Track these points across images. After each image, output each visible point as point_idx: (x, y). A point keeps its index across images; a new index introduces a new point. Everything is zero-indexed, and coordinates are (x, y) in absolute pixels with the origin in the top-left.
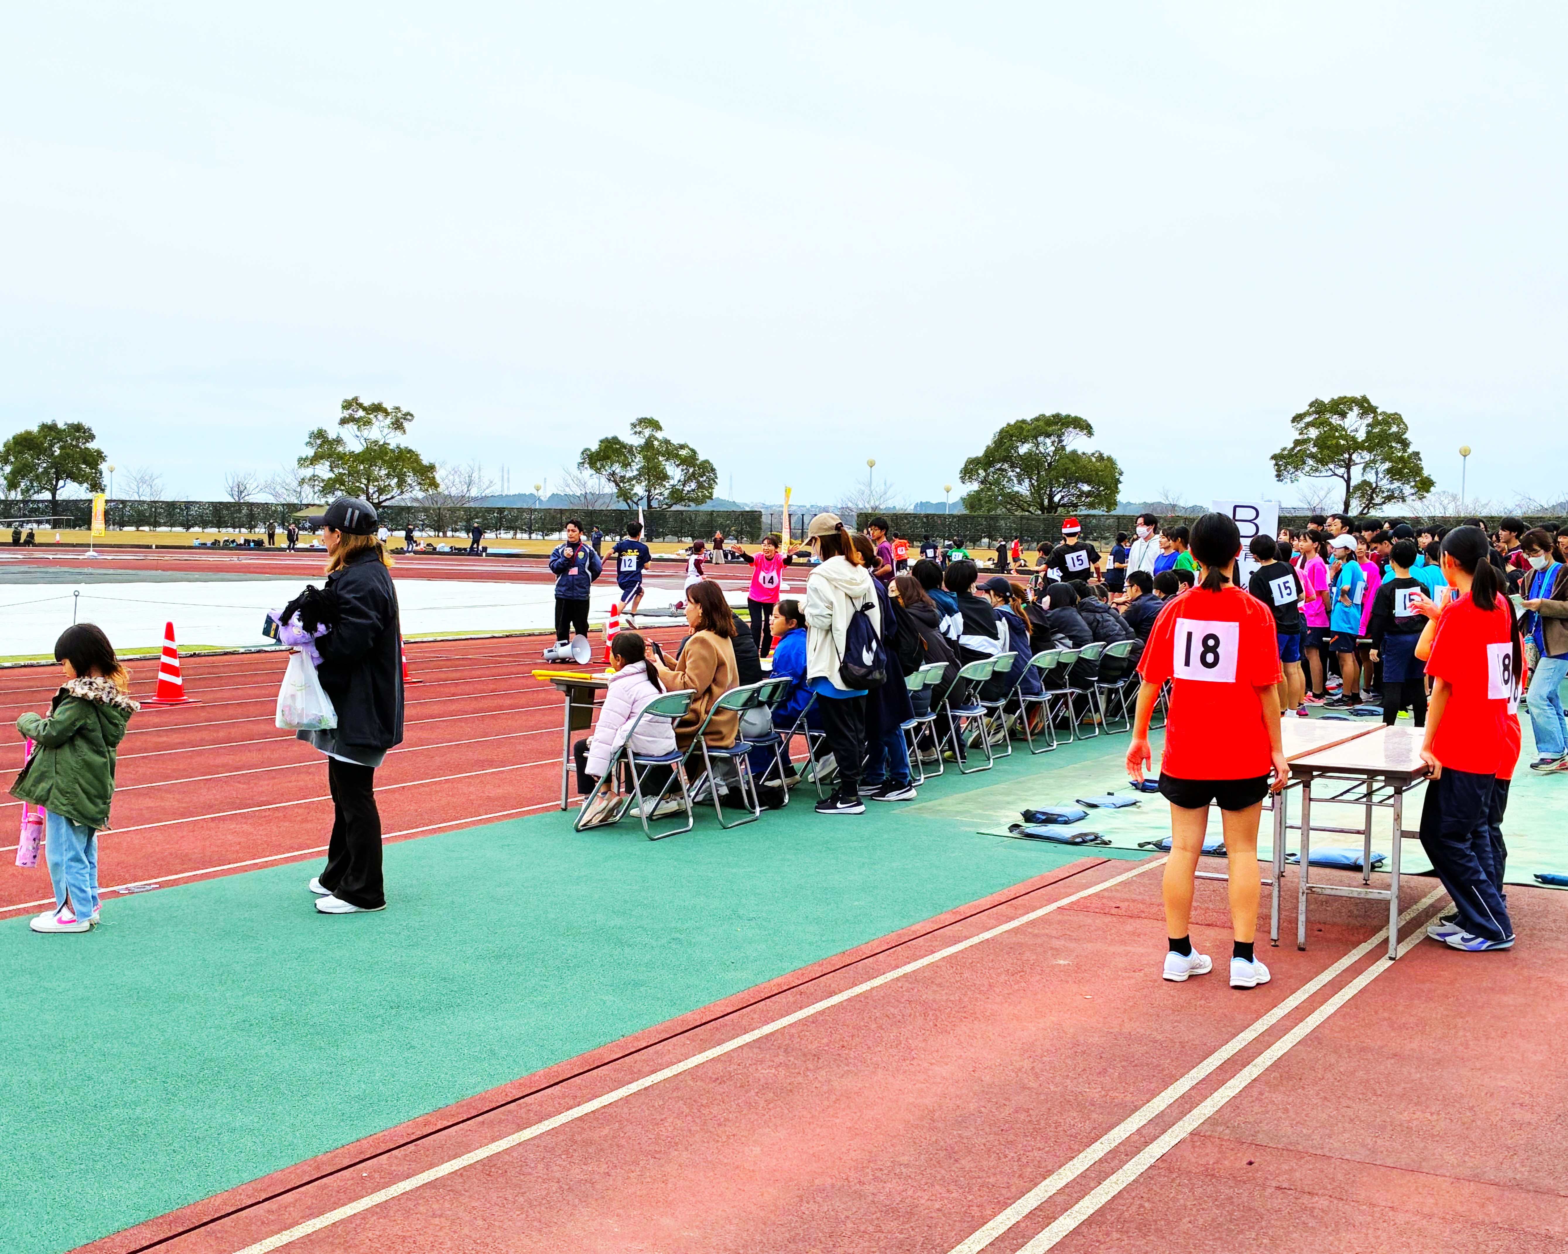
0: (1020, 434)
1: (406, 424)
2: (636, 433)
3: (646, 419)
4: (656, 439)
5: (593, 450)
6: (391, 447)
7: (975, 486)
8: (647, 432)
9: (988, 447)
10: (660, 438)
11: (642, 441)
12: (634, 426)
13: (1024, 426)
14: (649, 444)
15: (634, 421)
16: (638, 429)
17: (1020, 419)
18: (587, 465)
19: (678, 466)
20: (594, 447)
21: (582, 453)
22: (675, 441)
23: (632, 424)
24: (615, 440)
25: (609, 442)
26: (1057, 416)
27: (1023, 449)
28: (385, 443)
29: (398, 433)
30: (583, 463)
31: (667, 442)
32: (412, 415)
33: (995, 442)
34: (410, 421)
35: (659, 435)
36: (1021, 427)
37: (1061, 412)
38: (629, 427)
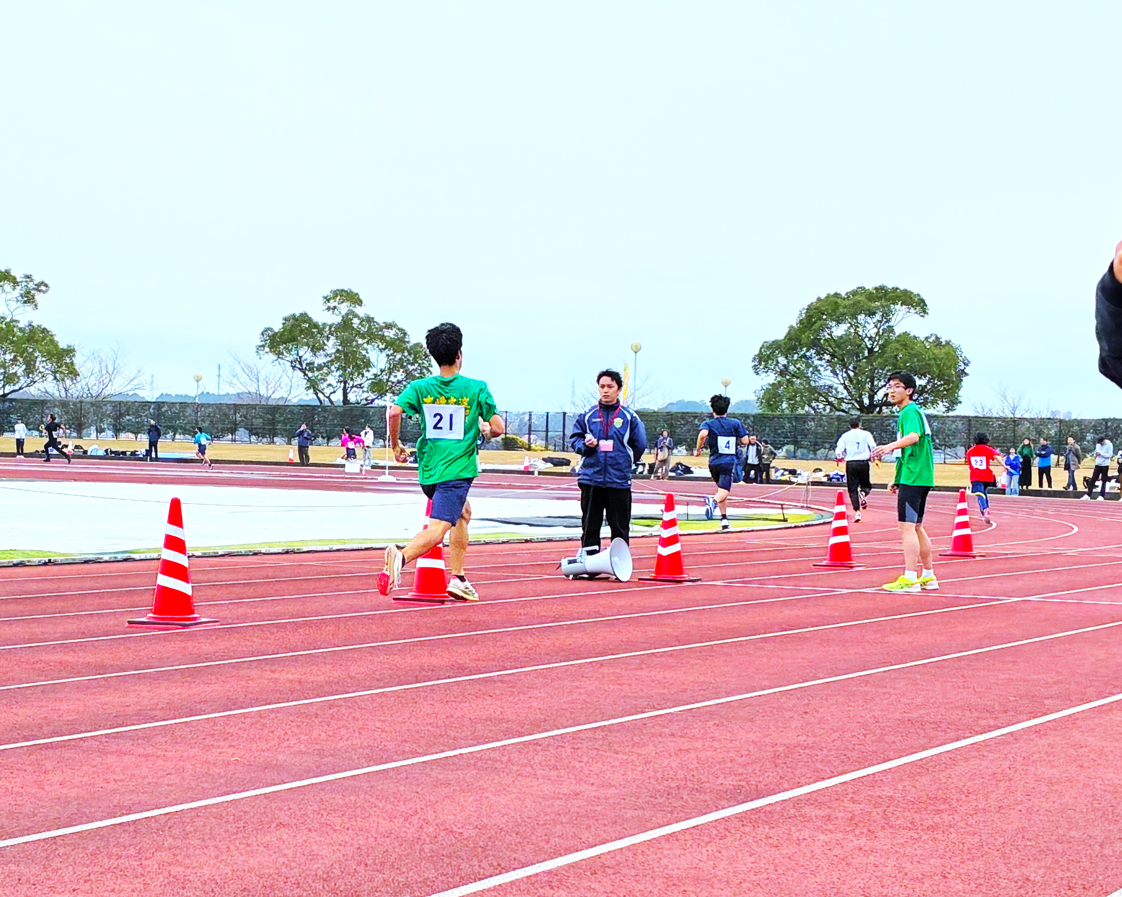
0: (834, 311)
1: (39, 297)
2: (329, 309)
3: (342, 291)
4: (356, 316)
5: (276, 330)
6: (21, 325)
7: (771, 378)
8: (344, 308)
9: (791, 327)
10: (362, 315)
11: (337, 319)
12: (327, 300)
13: (839, 301)
14: (346, 324)
15: (327, 293)
16: (332, 304)
17: (832, 293)
18: (267, 349)
19: (381, 350)
20: (277, 327)
21: (263, 334)
22: (380, 319)
23: (325, 298)
24: (304, 317)
25: (297, 320)
26: (881, 289)
27: (839, 331)
28: (12, 321)
29: (29, 307)
30: (263, 346)
31: (369, 320)
32: (46, 286)
33: (801, 322)
34: (44, 292)
35: (360, 311)
36: (836, 303)
37: (885, 284)
38: (322, 301)
